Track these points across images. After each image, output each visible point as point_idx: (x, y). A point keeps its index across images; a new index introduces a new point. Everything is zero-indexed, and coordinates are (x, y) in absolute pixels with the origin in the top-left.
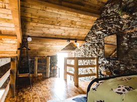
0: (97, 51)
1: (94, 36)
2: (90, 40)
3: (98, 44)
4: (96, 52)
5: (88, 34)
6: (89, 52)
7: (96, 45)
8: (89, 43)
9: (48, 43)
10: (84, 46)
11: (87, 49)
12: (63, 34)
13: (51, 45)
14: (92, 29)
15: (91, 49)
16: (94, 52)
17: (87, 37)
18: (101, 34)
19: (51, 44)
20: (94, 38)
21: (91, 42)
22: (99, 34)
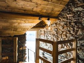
0: (74, 31)
1: (70, 14)
2: (64, 18)
3: (76, 23)
4: (72, 32)
5: (63, 10)
6: (63, 32)
7: (72, 24)
8: (63, 21)
9: (15, 21)
10: (56, 24)
11: (61, 28)
12: (35, 9)
13: (19, 23)
14: (67, 5)
15: (66, 28)
16: (69, 31)
17: (60, 14)
18: (80, 12)
19: (19, 21)
20: (70, 15)
21: (65, 20)
22: (78, 11)
